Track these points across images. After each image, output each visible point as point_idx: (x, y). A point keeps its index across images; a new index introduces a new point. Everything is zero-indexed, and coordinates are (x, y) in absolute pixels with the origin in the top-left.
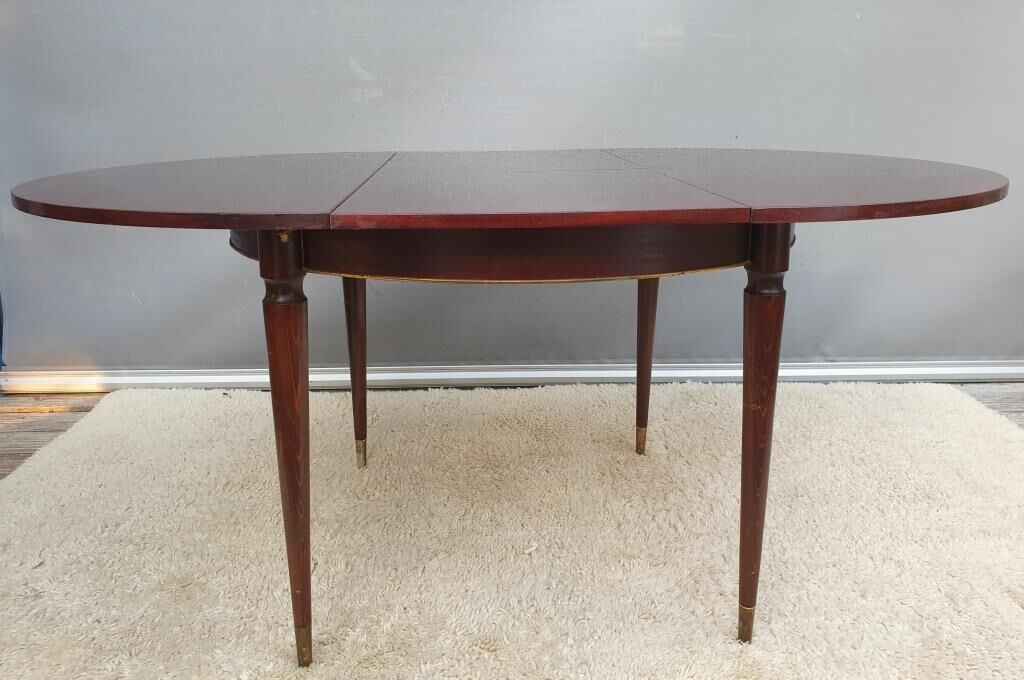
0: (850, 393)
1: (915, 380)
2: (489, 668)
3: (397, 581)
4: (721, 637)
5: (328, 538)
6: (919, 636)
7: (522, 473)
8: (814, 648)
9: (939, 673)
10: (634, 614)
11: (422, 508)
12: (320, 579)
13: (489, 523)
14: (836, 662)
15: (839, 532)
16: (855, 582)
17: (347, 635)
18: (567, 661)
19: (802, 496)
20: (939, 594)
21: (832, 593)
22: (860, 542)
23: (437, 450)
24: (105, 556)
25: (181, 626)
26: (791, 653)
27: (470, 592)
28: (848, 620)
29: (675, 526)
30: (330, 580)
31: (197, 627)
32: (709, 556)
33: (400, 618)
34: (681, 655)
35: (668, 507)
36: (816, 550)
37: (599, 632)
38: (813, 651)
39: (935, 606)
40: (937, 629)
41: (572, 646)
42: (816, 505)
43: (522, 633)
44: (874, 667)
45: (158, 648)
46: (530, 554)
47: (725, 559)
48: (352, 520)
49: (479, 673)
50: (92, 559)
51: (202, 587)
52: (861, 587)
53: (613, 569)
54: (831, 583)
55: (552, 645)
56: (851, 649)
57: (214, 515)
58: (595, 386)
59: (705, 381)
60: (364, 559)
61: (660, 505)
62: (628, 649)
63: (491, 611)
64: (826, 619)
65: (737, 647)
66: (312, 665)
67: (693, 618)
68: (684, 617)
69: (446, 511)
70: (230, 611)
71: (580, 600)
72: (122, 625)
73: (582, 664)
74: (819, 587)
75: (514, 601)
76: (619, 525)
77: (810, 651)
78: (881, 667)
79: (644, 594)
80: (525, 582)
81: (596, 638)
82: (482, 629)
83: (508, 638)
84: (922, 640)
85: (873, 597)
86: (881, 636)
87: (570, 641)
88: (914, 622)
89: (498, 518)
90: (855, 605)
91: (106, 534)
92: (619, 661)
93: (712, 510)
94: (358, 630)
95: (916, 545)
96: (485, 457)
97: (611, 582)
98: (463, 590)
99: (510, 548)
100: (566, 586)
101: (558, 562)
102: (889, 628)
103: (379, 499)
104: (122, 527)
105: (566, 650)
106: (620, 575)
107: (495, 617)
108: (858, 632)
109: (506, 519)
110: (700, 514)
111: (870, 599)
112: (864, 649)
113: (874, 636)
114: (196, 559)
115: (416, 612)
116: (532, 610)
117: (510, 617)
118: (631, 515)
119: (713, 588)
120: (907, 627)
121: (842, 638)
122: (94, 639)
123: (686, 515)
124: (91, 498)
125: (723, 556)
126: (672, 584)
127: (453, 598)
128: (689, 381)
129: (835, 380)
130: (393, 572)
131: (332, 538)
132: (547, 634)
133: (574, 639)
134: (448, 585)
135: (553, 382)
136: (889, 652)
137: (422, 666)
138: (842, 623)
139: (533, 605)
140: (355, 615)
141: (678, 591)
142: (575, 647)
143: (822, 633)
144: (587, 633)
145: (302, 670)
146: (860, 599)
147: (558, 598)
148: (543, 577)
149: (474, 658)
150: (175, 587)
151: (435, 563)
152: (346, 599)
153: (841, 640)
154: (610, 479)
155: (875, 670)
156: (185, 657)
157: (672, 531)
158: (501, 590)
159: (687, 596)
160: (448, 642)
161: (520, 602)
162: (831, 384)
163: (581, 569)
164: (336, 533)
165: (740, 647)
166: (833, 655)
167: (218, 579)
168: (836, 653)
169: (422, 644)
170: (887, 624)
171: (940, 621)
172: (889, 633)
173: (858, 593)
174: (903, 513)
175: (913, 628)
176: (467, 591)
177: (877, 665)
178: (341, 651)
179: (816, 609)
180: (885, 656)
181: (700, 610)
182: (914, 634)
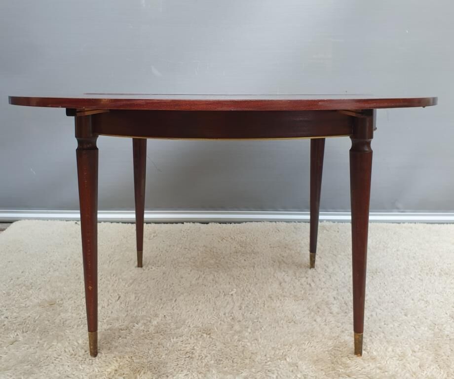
0: (411, 228)
1: (447, 223)
2: (206, 341)
3: (162, 305)
5: (127, 286)
6: (432, 332)
7: (231, 260)
9: (440, 347)
10: (284, 320)
12: (121, 303)
13: (212, 281)
14: (387, 341)
15: (397, 288)
16: (402, 309)
17: (134, 326)
18: (247, 338)
19: (379, 272)
20: (446, 315)
21: (389, 314)
22: (407, 292)
23: (187, 250)
24: (11, 291)
25: (49, 321)
27: (199, 310)
28: (396, 325)
29: (310, 285)
30: (127, 303)
31: (57, 321)
32: (326, 297)
33: (162, 320)
34: (307, 338)
35: (307, 276)
36: (384, 296)
37: (265, 327)
38: (376, 337)
39: (443, 320)
40: (442, 330)
41: (250, 333)
42: (386, 277)
43: (225, 327)
44: (407, 344)
45: (37, 330)
46: (232, 295)
48: (139, 279)
49: (201, 343)
50: (4, 292)
51: (60, 305)
52: (405, 311)
53: (275, 301)
54: (389, 309)
55: (240, 332)
56: (396, 337)
57: (68, 276)
58: (274, 223)
59: (334, 221)
60: (145, 295)
61: (303, 275)
62: (279, 334)
63: (209, 318)
64: (385, 324)
67: (314, 323)
69: (189, 276)
70: (74, 315)
71: (256, 314)
72: (19, 320)
73: (254, 340)
74: (383, 311)
75: (221, 314)
76: (280, 284)
79: (290, 313)
80: (228, 306)
81: (263, 330)
82: (204, 325)
83: (217, 329)
84: (434, 334)
85: (411, 316)
86: (413, 332)
88: (431, 326)
89: (217, 279)
90: (401, 319)
91: (12, 282)
92: (274, 339)
93: (330, 278)
94: (139, 324)
95: (436, 295)
96: (212, 253)
97: (273, 307)
99: (222, 292)
100: (250, 308)
101: (246, 298)
103: (154, 270)
104: (20, 279)
106: (278, 305)
107: (211, 320)
108: (401, 330)
109: (221, 279)
110: (324, 279)
111: (409, 316)
112: (403, 336)
113: (409, 332)
114: (57, 294)
115: (170, 318)
116: (231, 318)
117: (219, 320)
118: (287, 279)
119: (327, 310)
120: (426, 329)
121: (392, 332)
122: (4, 325)
123: (316, 279)
124: (5, 267)
127: (190, 312)
128: (325, 221)
129: (404, 222)
130: (160, 301)
131: (129, 286)
132: (237, 327)
133: (251, 330)
134: (188, 307)
135: (251, 221)
136: (415, 338)
137: (172, 339)
138: (392, 326)
139: (231, 316)
140: (138, 318)
141: (308, 312)
143: (381, 330)
144: (258, 327)
146: (404, 316)
147: (245, 313)
148: (237, 304)
149: (199, 336)
150: (47, 304)
151: (182, 297)
153: (391, 334)
154: (278, 264)
155: (407, 345)
156: (51, 333)
157: (308, 286)
158: (215, 309)
159: (313, 313)
160: (186, 330)
161: (225, 314)
162: (402, 224)
163: (258, 301)
164: (131, 284)
166: (386, 339)
167: (69, 302)
169: (172, 331)
170: (416, 327)
171: (444, 326)
172: (416, 330)
173: (403, 314)
174: (433, 281)
176: (197, 310)
177: (409, 343)
178: (130, 333)
179: (380, 320)
181: (319, 319)
182: (430, 331)
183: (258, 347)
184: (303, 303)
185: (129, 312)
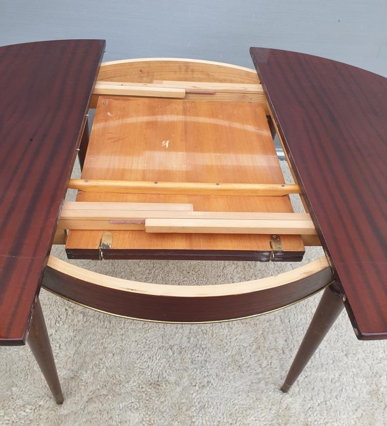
2: (155, 409)
3: (110, 333)
4: (273, 386)
8: (317, 397)
11: (126, 267)
12: (69, 327)
14: (326, 410)
18: (195, 402)
21: (332, 352)
26: (305, 401)
28: (337, 375)
32: (273, 318)
33: (110, 361)
34: (252, 401)
38: (317, 401)
39: (380, 364)
40: (379, 385)
41: (197, 391)
43: (172, 379)
47: (281, 320)
54: (332, 344)
56: (335, 399)
63: (158, 358)
65: (279, 395)
66: (64, 403)
68: (256, 368)
69: (138, 269)
71: (205, 352)
74: (326, 347)
75: (170, 353)
77: (315, 400)
78: (348, 414)
79: (237, 347)
80: (177, 335)
81: (210, 385)
82: (152, 374)
84: (370, 392)
85: (351, 357)
86: (351, 388)
87: (197, 388)
88: (368, 378)
90: (342, 363)
92: (220, 404)
94: (88, 372)
97: (221, 338)
98: (144, 341)
100: (198, 341)
102: (356, 382)
105: (194, 395)
106: (226, 331)
107: (160, 364)
108: (340, 386)
111: (350, 358)
112: (341, 398)
113: (348, 388)
120: (364, 381)
121: (332, 390)
125: (281, 318)
126: (252, 339)
127: (139, 346)
130: (108, 325)
132: (185, 382)
140: (87, 359)
141: (254, 347)
142: (199, 392)
143: (322, 386)
145: (58, 407)
146: (345, 358)
147: (193, 351)
152: (83, 345)
155: (345, 416)
158: (164, 341)
160: (135, 384)
161: (174, 353)
165: (281, 396)
166: (326, 404)
168: (328, 402)
169: (121, 386)
170: (355, 379)
171: (382, 378)
172: (355, 386)
173: (345, 353)
175: (367, 384)
179: (322, 365)
180: (351, 405)
181: (265, 363)
182: (368, 387)
183: (204, 421)
184: (250, 330)
185: (78, 345)
